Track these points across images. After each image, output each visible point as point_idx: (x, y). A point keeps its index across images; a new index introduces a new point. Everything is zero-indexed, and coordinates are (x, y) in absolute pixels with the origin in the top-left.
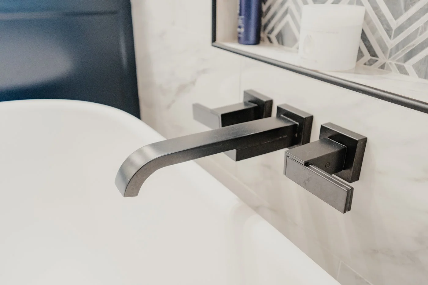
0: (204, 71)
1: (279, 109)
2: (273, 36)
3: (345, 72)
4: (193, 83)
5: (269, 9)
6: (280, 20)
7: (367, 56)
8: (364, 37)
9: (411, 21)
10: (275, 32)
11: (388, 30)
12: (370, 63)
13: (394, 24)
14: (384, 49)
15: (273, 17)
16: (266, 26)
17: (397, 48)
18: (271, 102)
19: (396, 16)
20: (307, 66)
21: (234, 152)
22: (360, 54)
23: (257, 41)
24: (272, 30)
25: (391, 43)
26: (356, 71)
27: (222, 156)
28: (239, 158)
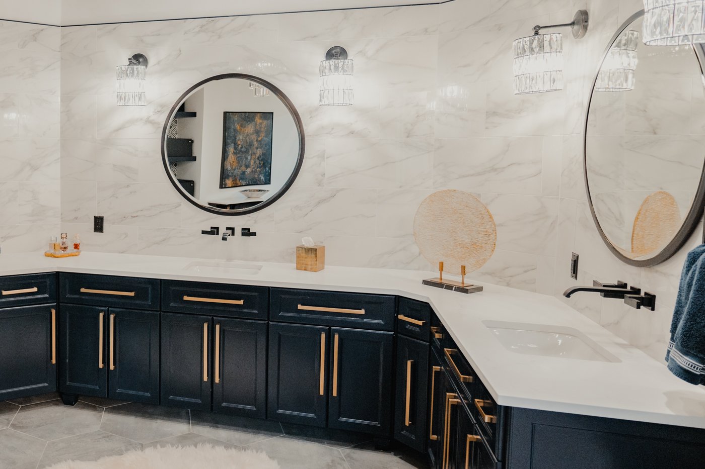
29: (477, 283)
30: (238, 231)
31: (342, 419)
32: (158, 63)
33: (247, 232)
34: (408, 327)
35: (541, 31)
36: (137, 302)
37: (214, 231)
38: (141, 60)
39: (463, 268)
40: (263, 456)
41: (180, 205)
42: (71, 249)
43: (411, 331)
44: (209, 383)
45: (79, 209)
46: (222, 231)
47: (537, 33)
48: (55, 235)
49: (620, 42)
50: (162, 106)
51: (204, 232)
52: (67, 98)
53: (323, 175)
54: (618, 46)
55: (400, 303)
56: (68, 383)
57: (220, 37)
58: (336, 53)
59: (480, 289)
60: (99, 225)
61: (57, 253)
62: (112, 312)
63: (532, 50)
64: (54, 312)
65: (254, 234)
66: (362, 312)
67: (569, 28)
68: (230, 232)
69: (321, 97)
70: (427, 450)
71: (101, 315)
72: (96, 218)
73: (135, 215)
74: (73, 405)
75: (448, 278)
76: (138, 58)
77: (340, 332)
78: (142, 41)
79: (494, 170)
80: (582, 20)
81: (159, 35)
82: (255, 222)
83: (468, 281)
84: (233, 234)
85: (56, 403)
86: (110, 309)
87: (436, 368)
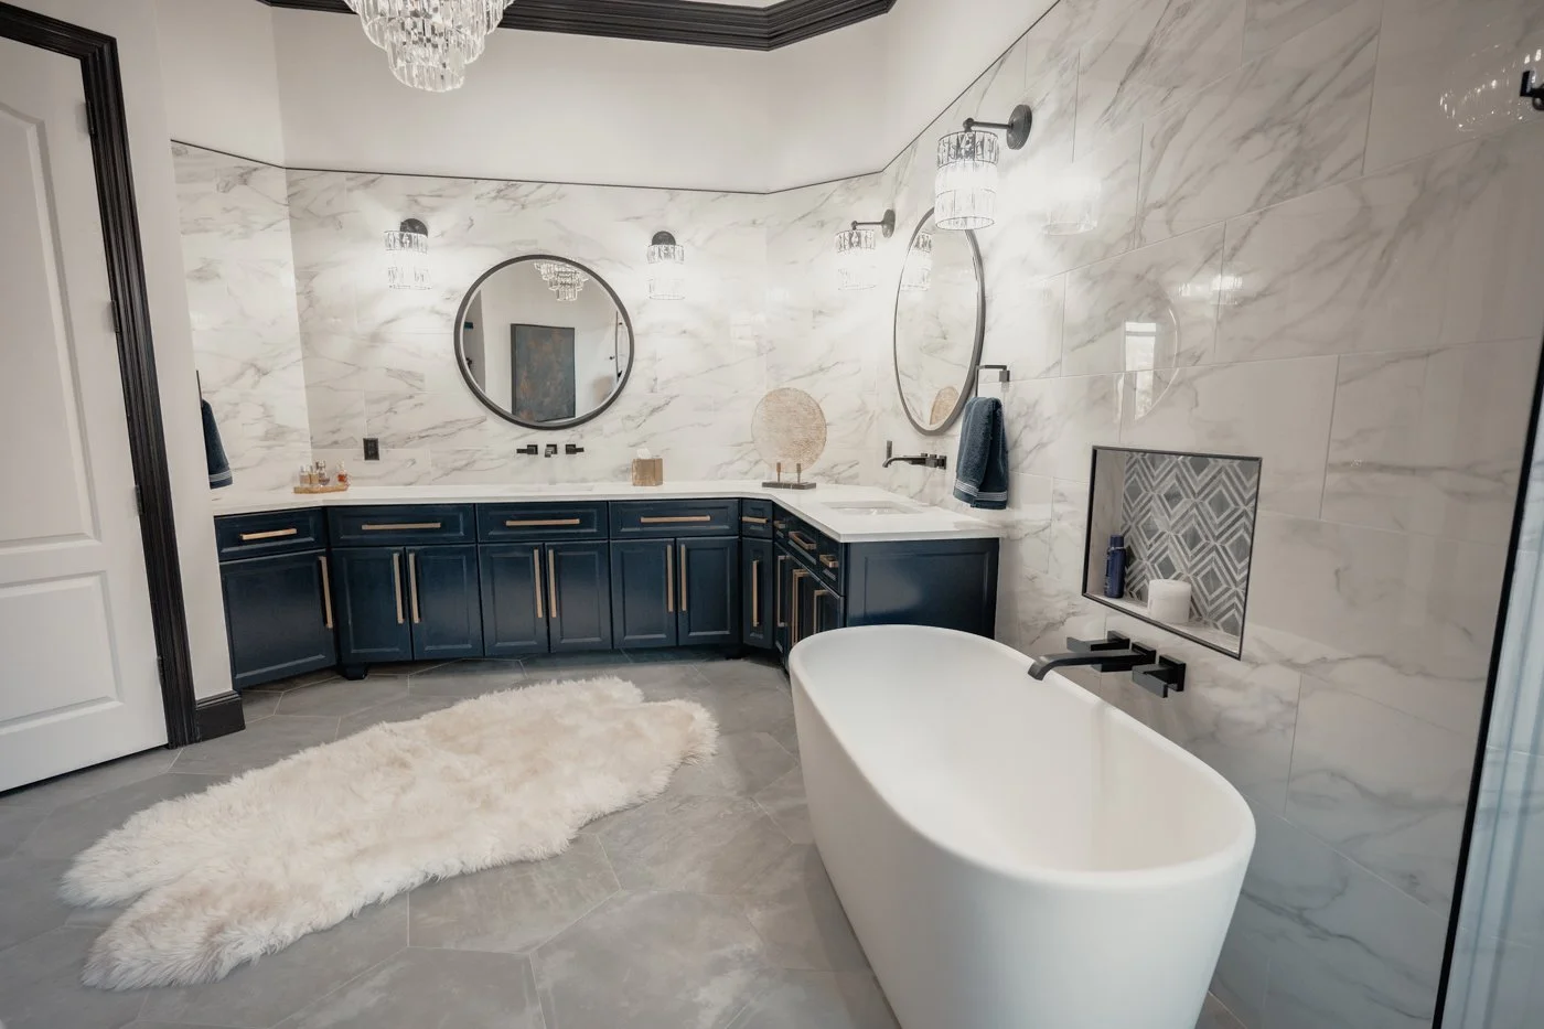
0: (1074, 614)
1: (1161, 658)
2: (1134, 593)
3: (1178, 624)
4: (1062, 623)
5: (1131, 572)
6: (1139, 582)
7: (1197, 616)
8: (1192, 600)
9: (1218, 597)
10: (1136, 589)
11: (1207, 601)
12: (1199, 620)
13: (1210, 598)
14: (1205, 610)
15: (1134, 578)
16: (1129, 584)
17: (1212, 612)
18: (1155, 652)
19: (1211, 593)
20: (1153, 617)
21: (1099, 666)
22: (1191, 615)
23: (1120, 595)
24: (1134, 588)
25: (1209, 609)
26: (1188, 625)
27: (1088, 667)
28: (1103, 670)
29: (811, 481)
30: (562, 448)
31: (692, 634)
32: (442, 234)
33: (572, 449)
34: (753, 528)
35: (858, 227)
36: (445, 535)
37: (532, 450)
38: (417, 227)
39: (799, 465)
40: (616, 679)
41: (484, 420)
42: (334, 482)
43: (754, 532)
44: (545, 619)
45: (339, 430)
46: (542, 448)
47: (854, 229)
48: (306, 465)
49: (918, 243)
50: (452, 292)
51: (520, 451)
52: (306, 274)
53: (656, 380)
54: (917, 246)
55: (742, 504)
56: (353, 651)
57: (523, 207)
58: (663, 238)
59: (813, 486)
60: (371, 450)
61: (315, 487)
62: (411, 551)
63: (851, 244)
64: (323, 560)
65: (581, 450)
66: (708, 518)
67: (880, 226)
68: (552, 449)
69: (651, 288)
70: (774, 644)
71: (396, 556)
72: (366, 442)
73: (423, 434)
74: (361, 678)
75: (785, 478)
76: (413, 226)
77: (684, 542)
78: (416, 201)
79: (822, 370)
80: (889, 221)
81: (440, 196)
82: (582, 437)
83: (805, 478)
84: (555, 452)
85: (337, 681)
86: (408, 548)
87: (781, 557)
